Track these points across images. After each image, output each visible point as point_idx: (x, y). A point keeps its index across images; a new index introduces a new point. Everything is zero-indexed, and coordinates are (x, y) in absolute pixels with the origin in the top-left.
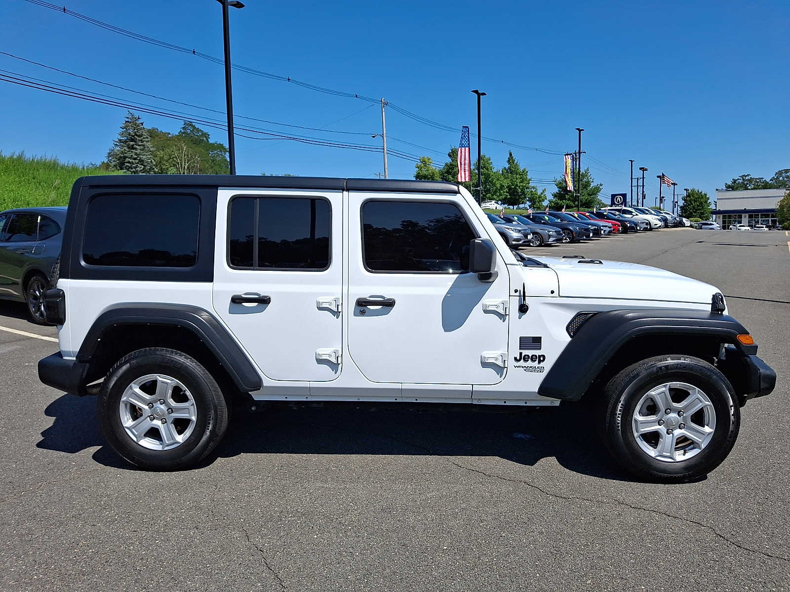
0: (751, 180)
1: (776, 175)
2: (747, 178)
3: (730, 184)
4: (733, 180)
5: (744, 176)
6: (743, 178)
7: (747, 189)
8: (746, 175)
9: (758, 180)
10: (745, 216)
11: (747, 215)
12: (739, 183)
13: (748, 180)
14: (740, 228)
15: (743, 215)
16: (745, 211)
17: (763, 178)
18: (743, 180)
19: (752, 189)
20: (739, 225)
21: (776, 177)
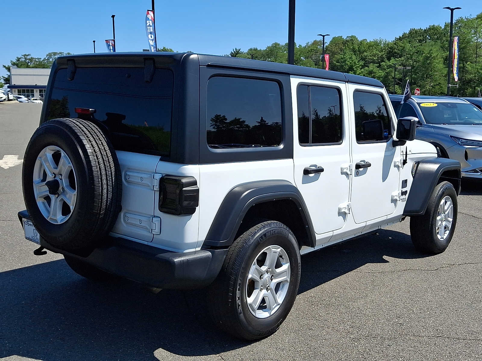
0: (31, 60)
1: (47, 56)
2: (28, 57)
3: (15, 62)
4: (17, 58)
5: (25, 55)
6: (25, 57)
7: (28, 67)
8: (27, 54)
9: (37, 60)
10: (37, 91)
11: (38, 90)
12: (22, 62)
13: (29, 59)
14: (34, 101)
15: (35, 90)
16: (36, 87)
17: (41, 59)
18: (25, 58)
19: (33, 67)
20: (33, 99)
21: (47, 58)
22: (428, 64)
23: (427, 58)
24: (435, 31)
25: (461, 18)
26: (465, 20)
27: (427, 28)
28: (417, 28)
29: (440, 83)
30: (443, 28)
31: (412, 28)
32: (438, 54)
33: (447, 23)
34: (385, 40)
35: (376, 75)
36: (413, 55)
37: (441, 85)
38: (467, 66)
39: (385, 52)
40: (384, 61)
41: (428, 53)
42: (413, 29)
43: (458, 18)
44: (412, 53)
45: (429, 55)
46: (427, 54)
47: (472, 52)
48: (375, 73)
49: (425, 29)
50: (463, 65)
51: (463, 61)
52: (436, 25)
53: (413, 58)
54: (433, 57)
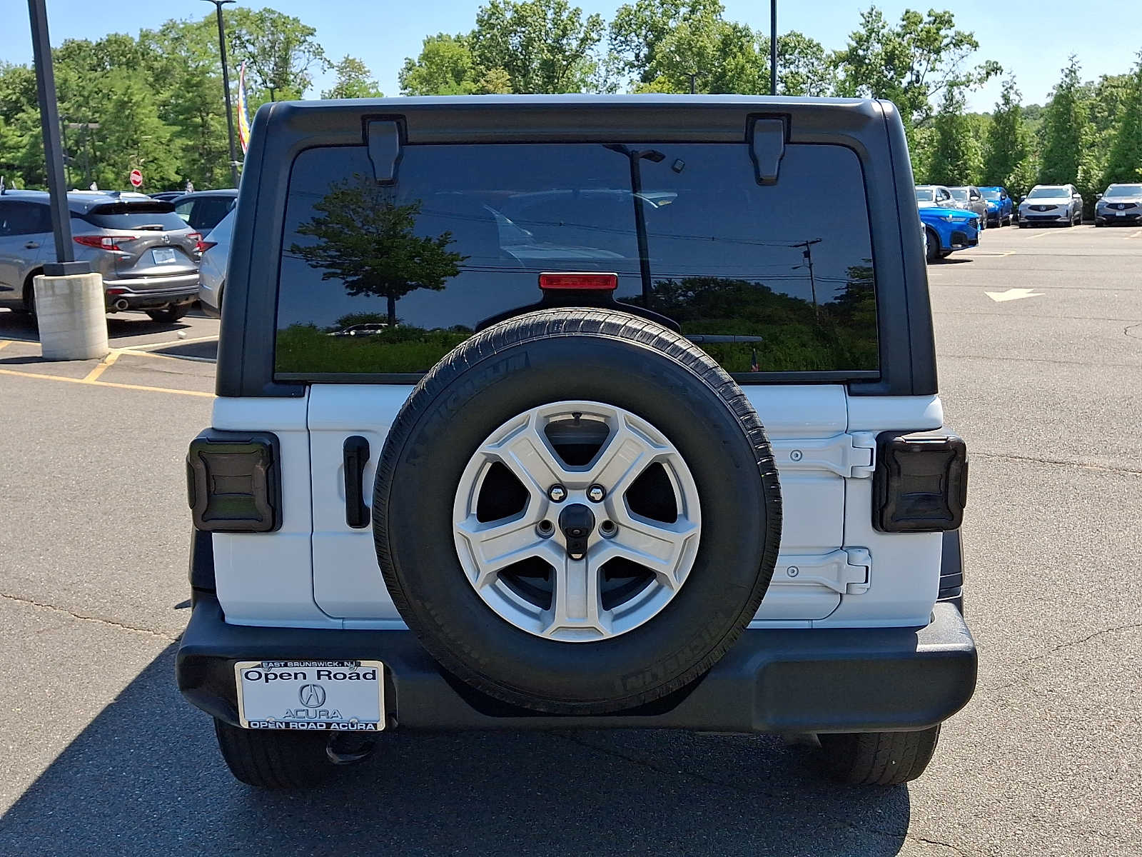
22: (127, 117)
23: (122, 105)
24: (120, 46)
25: (171, 20)
26: (181, 26)
27: (101, 39)
28: (79, 38)
29: (156, 159)
30: (137, 39)
31: (70, 37)
32: (145, 96)
33: (144, 30)
34: (8, 62)
35: (10, 143)
36: (88, 97)
37: (160, 163)
38: (212, 123)
39: (14, 89)
40: (23, 111)
41: (123, 94)
42: (69, 41)
43: (166, 22)
44: (86, 94)
45: (126, 99)
46: (123, 97)
47: (215, 92)
48: (6, 137)
49: (99, 41)
50: (203, 119)
51: (201, 112)
52: (122, 33)
53: (92, 104)
54: (135, 103)
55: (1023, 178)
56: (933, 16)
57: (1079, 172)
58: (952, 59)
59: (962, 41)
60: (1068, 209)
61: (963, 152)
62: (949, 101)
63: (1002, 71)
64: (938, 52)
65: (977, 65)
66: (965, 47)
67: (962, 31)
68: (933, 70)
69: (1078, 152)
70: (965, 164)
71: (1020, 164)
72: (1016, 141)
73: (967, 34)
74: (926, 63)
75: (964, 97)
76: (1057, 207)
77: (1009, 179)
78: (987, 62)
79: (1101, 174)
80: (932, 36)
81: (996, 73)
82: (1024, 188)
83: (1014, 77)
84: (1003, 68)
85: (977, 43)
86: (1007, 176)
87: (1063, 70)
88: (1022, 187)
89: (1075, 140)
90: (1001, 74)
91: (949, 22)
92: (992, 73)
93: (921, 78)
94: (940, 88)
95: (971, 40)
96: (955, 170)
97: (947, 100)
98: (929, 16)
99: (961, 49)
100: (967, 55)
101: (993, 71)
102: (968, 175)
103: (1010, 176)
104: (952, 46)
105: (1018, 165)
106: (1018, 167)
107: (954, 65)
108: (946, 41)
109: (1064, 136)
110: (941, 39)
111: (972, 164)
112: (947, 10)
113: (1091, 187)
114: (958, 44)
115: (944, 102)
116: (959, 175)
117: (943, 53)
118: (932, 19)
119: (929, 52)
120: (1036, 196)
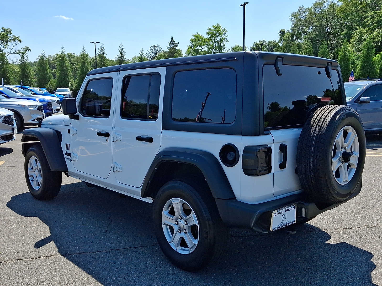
55: (51, 85)
56: (4, 29)
57: (69, 84)
58: (13, 45)
59: (15, 39)
60: (70, 95)
61: (30, 76)
62: (23, 59)
63: (31, 50)
64: (7, 42)
65: (22, 47)
66: (17, 41)
67: (15, 36)
68: (6, 48)
69: (68, 77)
70: (31, 80)
71: (50, 81)
72: (47, 73)
73: (17, 37)
74: (3, 45)
75: (28, 58)
76: (66, 95)
77: (47, 86)
78: (25, 47)
79: (76, 84)
80: (5, 36)
81: (29, 51)
82: (52, 89)
83: (44, 52)
84: (31, 49)
85: (21, 40)
86: (46, 84)
87: (60, 51)
88: (51, 88)
89: (67, 74)
90: (30, 51)
91: (10, 32)
92: (27, 51)
93: (2, 50)
94: (10, 54)
95: (19, 39)
96: (28, 82)
97: (22, 59)
98: (2, 29)
99: (15, 42)
100: (18, 44)
101: (28, 50)
102: (32, 84)
103: (47, 85)
104: (12, 40)
105: (49, 81)
106: (49, 82)
107: (14, 47)
108: (10, 38)
109: (63, 72)
110: (8, 37)
111: (33, 80)
112: (9, 28)
113: (73, 88)
114: (14, 40)
115: (21, 59)
116: (30, 84)
117: (9, 43)
118: (4, 30)
119: (4, 42)
120: (58, 91)
